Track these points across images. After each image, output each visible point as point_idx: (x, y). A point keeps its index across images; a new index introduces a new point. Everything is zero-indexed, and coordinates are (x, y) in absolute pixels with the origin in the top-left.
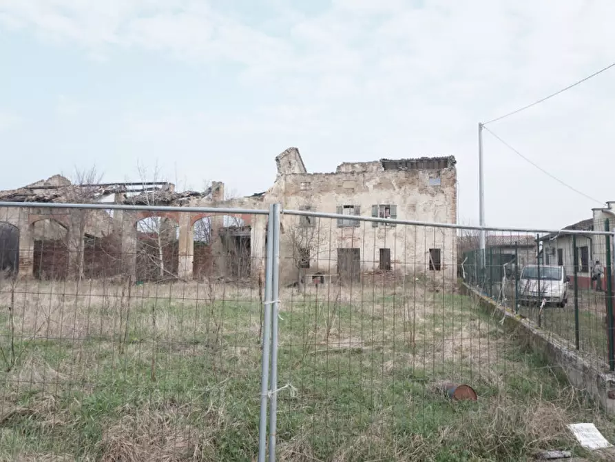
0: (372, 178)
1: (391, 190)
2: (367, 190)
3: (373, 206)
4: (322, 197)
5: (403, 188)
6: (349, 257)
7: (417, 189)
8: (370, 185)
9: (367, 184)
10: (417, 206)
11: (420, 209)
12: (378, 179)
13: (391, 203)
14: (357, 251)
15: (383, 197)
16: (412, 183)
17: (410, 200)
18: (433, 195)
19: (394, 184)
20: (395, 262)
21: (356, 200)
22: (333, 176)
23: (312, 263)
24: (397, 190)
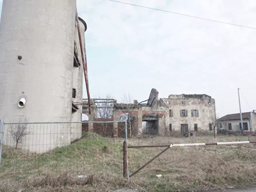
0: (190, 101)
1: (197, 105)
2: (189, 105)
3: (192, 110)
4: (175, 107)
5: (200, 105)
6: (184, 126)
7: (204, 105)
8: (190, 103)
9: (189, 103)
10: (205, 110)
11: (205, 111)
12: (192, 101)
13: (197, 109)
14: (187, 125)
15: (194, 107)
16: (203, 103)
17: (202, 108)
18: (209, 107)
19: (197, 103)
20: (199, 128)
21: (186, 108)
22: (178, 100)
23: (172, 129)
24: (198, 105)
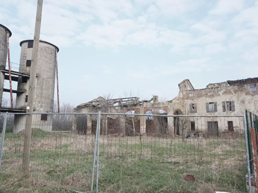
0: (221, 90)
1: (231, 95)
2: (219, 95)
3: (223, 102)
4: (199, 99)
5: (237, 94)
6: (213, 125)
7: (244, 93)
8: (221, 93)
9: (219, 92)
10: (245, 101)
11: (246, 102)
12: (224, 90)
13: (231, 100)
14: (216, 123)
15: (227, 98)
16: (242, 90)
17: (241, 98)
18: (253, 96)
19: (233, 92)
20: (236, 127)
21: (214, 100)
22: (203, 90)
23: (196, 128)
24: (234, 94)
